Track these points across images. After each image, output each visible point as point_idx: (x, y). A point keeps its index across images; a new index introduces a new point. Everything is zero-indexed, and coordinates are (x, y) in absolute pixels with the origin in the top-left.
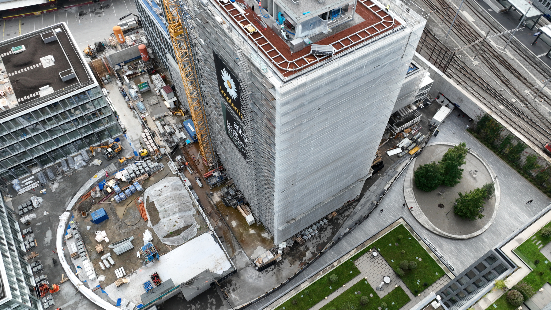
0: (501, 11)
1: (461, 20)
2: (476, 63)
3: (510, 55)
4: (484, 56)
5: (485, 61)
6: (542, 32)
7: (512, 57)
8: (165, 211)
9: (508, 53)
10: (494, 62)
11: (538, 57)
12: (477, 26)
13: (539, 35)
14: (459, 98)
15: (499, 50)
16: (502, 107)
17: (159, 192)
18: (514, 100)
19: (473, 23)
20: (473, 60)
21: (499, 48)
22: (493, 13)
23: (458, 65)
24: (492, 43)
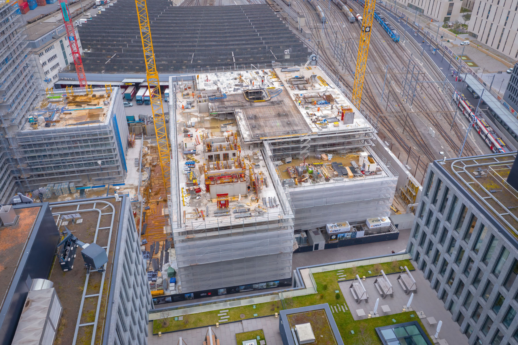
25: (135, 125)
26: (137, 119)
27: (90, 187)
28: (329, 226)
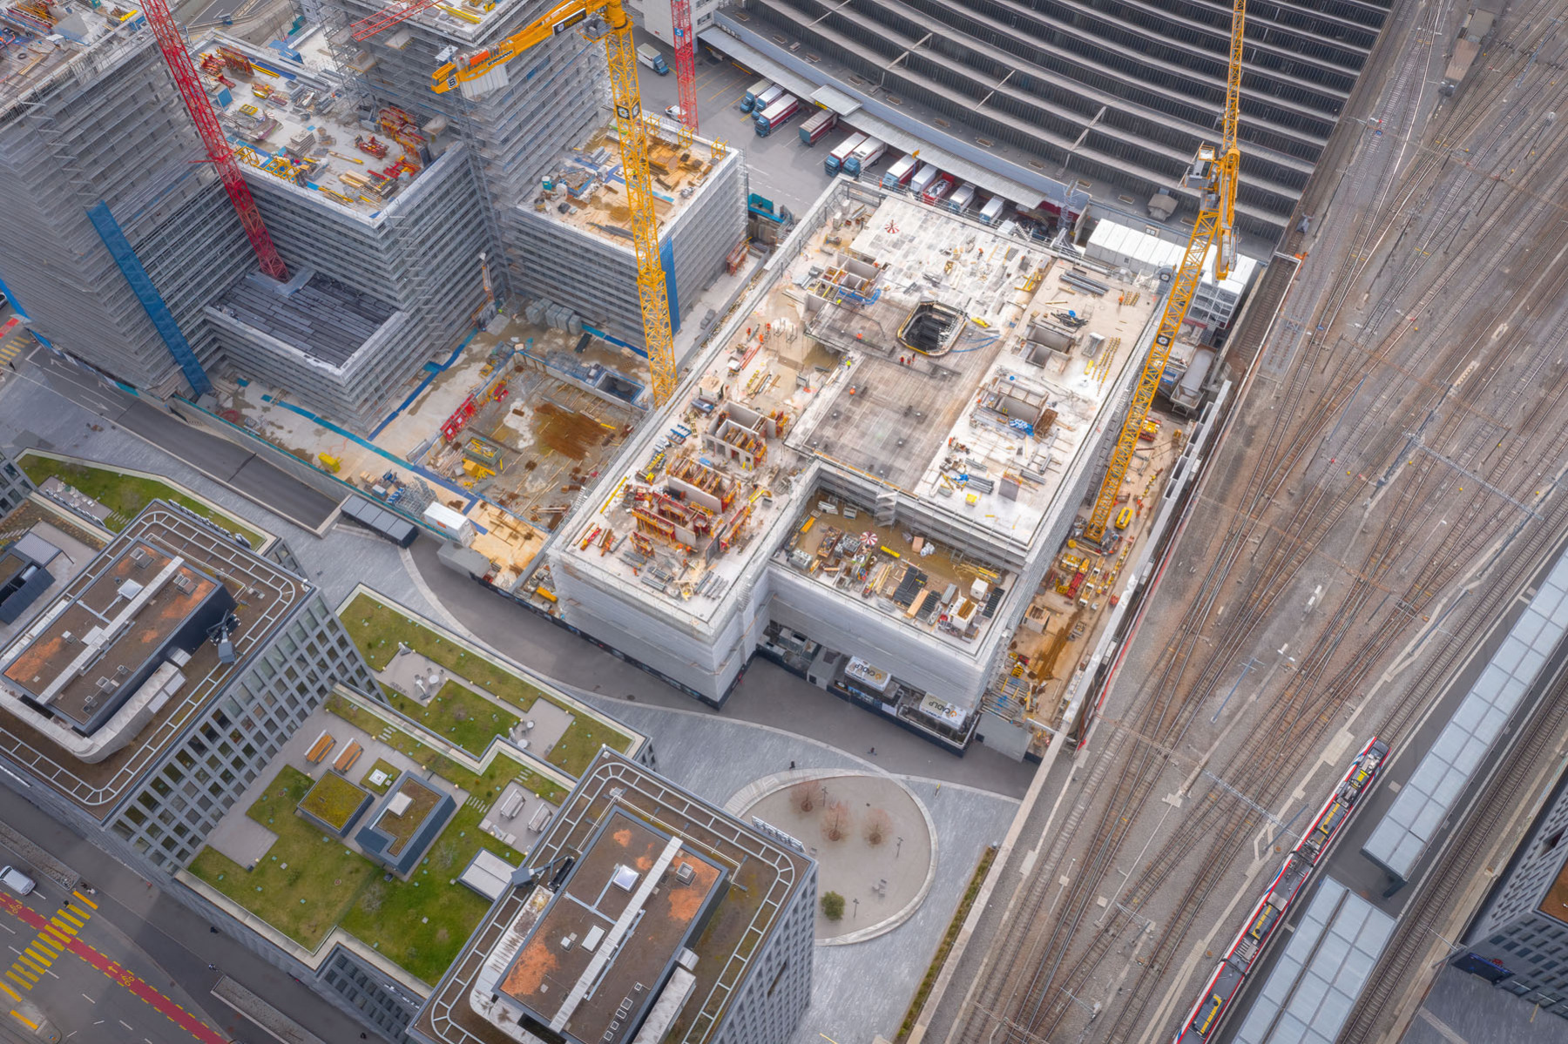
1: (1311, 736)
2: (1175, 800)
3: (1257, 866)
4: (1214, 814)
7: (1252, 873)
9: (1260, 862)
12: (1316, 775)
15: (1256, 842)
16: (1064, 880)
18: (1102, 901)
19: (1319, 763)
20: (1180, 792)
21: (1265, 838)
25: (768, 223)
26: (777, 212)
27: (601, 335)
28: (854, 660)
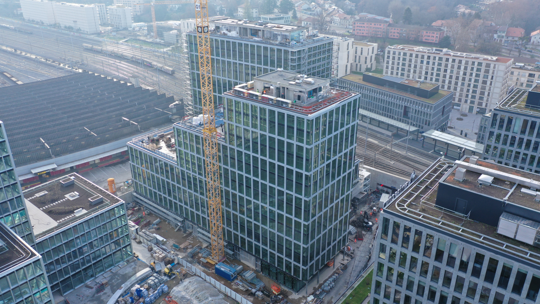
0: (392, 134)
1: (369, 143)
2: (392, 162)
3: (411, 155)
5: (398, 161)
6: (424, 136)
7: (414, 156)
8: (198, 298)
9: (410, 154)
10: (404, 160)
11: (430, 152)
12: (382, 144)
13: (424, 139)
14: (393, 181)
17: (186, 287)
19: (378, 143)
20: (389, 161)
21: (403, 153)
22: (388, 136)
23: (382, 165)
24: (396, 151)
